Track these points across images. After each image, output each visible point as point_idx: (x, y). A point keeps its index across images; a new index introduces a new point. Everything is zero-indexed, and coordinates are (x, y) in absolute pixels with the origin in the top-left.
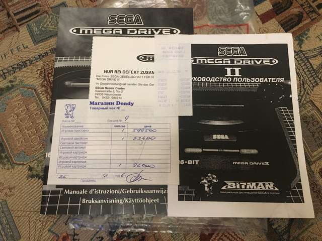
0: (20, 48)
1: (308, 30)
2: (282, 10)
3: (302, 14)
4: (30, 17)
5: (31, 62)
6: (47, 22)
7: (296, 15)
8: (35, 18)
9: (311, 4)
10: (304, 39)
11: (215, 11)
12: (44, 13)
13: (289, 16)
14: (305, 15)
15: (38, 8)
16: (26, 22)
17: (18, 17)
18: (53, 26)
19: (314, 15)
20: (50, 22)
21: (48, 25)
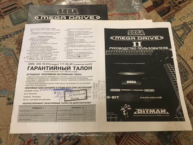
0: (4, 28)
1: (174, 16)
2: (159, 5)
3: (170, 7)
4: (11, 10)
5: (11, 36)
6: (21, 13)
7: (167, 8)
8: (14, 11)
9: (175, 2)
10: (172, 21)
11: (120, 6)
12: (19, 8)
13: (162, 8)
14: (172, 8)
15: (16, 5)
16: (9, 13)
17: (4, 10)
18: (25, 16)
19: (177, 8)
20: (23, 13)
21: (22, 15)
